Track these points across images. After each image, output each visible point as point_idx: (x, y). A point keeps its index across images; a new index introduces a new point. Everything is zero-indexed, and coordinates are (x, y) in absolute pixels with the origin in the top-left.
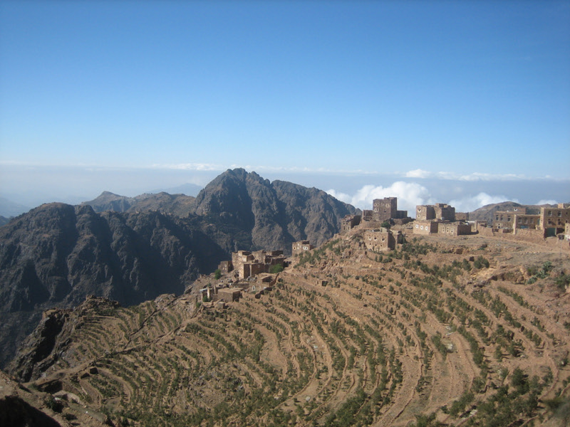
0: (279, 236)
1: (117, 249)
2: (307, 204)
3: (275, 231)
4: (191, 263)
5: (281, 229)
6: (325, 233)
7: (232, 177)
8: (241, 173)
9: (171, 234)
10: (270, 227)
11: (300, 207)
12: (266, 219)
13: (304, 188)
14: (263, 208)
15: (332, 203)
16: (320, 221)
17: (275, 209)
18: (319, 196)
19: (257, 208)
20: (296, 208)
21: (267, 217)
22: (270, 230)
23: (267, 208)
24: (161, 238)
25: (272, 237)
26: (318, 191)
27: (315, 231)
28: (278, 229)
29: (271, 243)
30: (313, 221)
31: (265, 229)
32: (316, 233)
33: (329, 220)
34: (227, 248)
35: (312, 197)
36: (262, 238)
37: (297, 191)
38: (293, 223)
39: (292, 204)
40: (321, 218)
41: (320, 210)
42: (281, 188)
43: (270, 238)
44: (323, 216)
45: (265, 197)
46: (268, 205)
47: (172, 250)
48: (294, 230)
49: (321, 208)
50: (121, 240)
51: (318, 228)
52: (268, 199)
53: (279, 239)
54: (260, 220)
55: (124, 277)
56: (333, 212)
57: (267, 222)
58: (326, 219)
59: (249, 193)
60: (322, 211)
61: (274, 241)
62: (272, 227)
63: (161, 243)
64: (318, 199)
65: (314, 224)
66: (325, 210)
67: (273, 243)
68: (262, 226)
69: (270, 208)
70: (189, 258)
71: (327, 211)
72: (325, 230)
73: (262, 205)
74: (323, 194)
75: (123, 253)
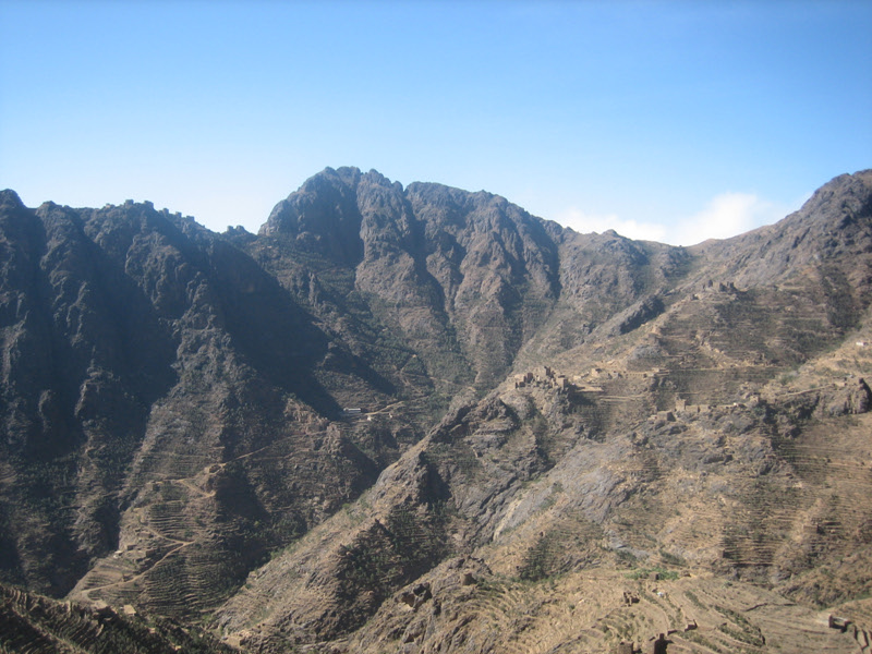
0: (406, 272)
1: (50, 266)
2: (468, 220)
3: (401, 264)
4: (197, 296)
5: (411, 261)
6: (499, 267)
7: (331, 177)
8: (350, 175)
9: (164, 243)
10: (392, 258)
11: (454, 226)
12: (385, 244)
13: (462, 194)
14: (381, 224)
15: (515, 216)
16: (490, 247)
17: (404, 228)
18: (492, 202)
19: (370, 225)
20: (447, 228)
21: (387, 240)
22: (390, 264)
23: (389, 224)
24: (148, 250)
25: (393, 276)
26: (491, 196)
27: (480, 265)
28: (406, 261)
29: (390, 286)
30: (476, 248)
31: (382, 261)
32: (481, 269)
33: (507, 245)
34: (295, 287)
35: (479, 206)
36: (374, 279)
37: (450, 196)
38: (437, 254)
39: (438, 221)
40: (491, 242)
41: (490, 227)
42: (421, 195)
43: (389, 277)
44: (497, 237)
45: (387, 208)
46: (391, 220)
47: (163, 271)
48: (439, 264)
49: (493, 222)
50: (61, 248)
51: (485, 259)
52: (393, 210)
53: (406, 279)
54: (374, 246)
55: (56, 315)
56: (516, 232)
57: (387, 250)
58: (502, 244)
59: (360, 204)
60: (496, 229)
61: (397, 283)
62: (394, 259)
63: (145, 260)
64: (489, 209)
65: (477, 253)
66: (501, 228)
67: (393, 286)
68: (376, 256)
69: (394, 226)
70: (194, 287)
71: (506, 230)
72: (498, 262)
73: (380, 221)
74: (499, 201)
75: (62, 272)
